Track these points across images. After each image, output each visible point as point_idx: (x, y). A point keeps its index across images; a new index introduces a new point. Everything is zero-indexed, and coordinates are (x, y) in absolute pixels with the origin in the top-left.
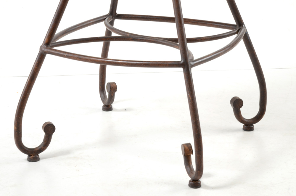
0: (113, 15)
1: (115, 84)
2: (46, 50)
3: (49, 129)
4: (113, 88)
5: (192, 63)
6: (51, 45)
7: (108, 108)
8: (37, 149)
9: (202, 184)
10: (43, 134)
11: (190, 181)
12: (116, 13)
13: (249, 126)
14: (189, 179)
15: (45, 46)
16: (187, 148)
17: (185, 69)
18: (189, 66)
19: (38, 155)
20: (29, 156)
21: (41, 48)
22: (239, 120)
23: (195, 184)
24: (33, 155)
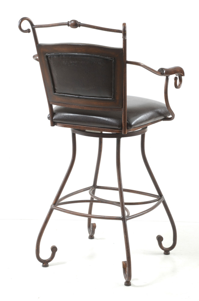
0: (95, 186)
1: (95, 224)
2: (54, 207)
3: (54, 250)
4: (94, 226)
5: (127, 218)
6: (56, 204)
7: (91, 237)
8: (47, 260)
9: (131, 284)
10: (51, 252)
11: (125, 282)
12: (96, 185)
13: (167, 252)
14: (125, 281)
15: (53, 205)
16: (124, 264)
17: (123, 221)
18: (125, 219)
19: (48, 263)
20: (43, 264)
22: (161, 248)
23: (128, 284)
24: (45, 263)
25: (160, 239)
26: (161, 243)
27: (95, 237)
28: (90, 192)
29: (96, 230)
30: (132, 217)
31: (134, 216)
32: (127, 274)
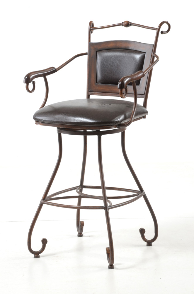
0: (82, 186)
1: (83, 222)
2: (43, 202)
3: (44, 242)
4: (82, 224)
5: (109, 207)
6: (45, 200)
7: (80, 235)
8: (39, 252)
9: (114, 267)
10: (41, 244)
11: (109, 266)
12: (83, 185)
13: (149, 243)
14: (109, 264)
15: (43, 200)
16: (108, 249)
17: (106, 210)
18: (108, 208)
19: (39, 255)
20: (35, 255)
21: (41, 201)
22: (144, 240)
23: (111, 267)
24: (37, 255)
25: (142, 231)
26: (144, 235)
27: (83, 235)
28: (77, 191)
29: (84, 227)
30: (114, 206)
31: (115, 206)
32: (110, 258)
